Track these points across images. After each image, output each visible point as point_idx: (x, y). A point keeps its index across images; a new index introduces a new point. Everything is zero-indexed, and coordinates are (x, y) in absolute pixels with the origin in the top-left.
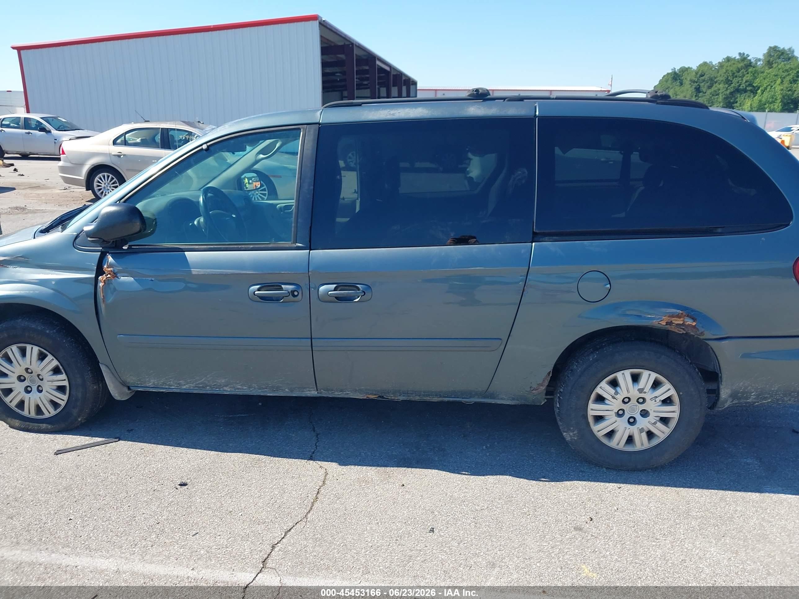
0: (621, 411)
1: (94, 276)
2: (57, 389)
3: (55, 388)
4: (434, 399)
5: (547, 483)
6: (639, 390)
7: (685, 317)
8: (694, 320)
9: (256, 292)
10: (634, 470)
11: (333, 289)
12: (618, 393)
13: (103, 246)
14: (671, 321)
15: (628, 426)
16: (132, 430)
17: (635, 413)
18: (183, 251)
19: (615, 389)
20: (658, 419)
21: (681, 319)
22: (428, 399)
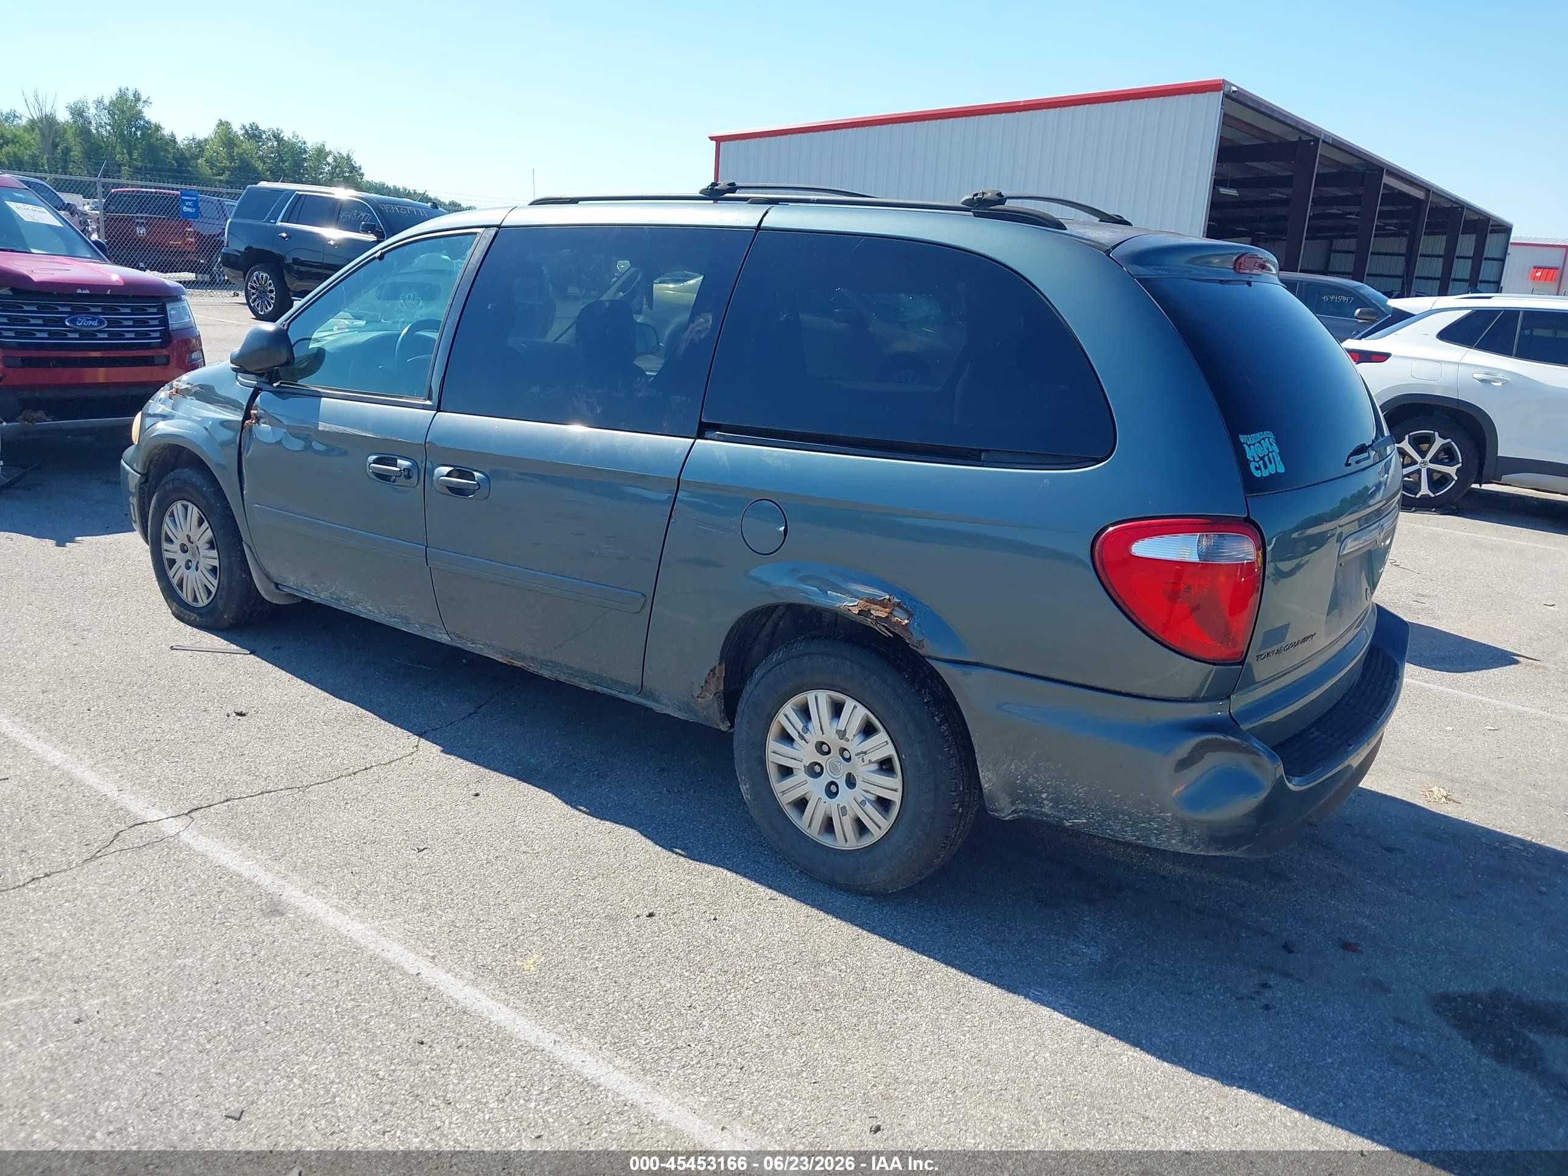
0: (819, 768)
1: (241, 419)
2: (211, 570)
3: (210, 568)
4: (583, 684)
5: (682, 859)
6: (838, 732)
7: (897, 608)
8: (910, 616)
9: (372, 465)
10: (832, 885)
11: (446, 473)
12: (808, 730)
13: (259, 380)
14: (869, 610)
15: (825, 798)
16: (279, 648)
17: (838, 777)
18: (320, 396)
19: (807, 722)
20: (872, 798)
21: (887, 610)
22: (575, 681)
